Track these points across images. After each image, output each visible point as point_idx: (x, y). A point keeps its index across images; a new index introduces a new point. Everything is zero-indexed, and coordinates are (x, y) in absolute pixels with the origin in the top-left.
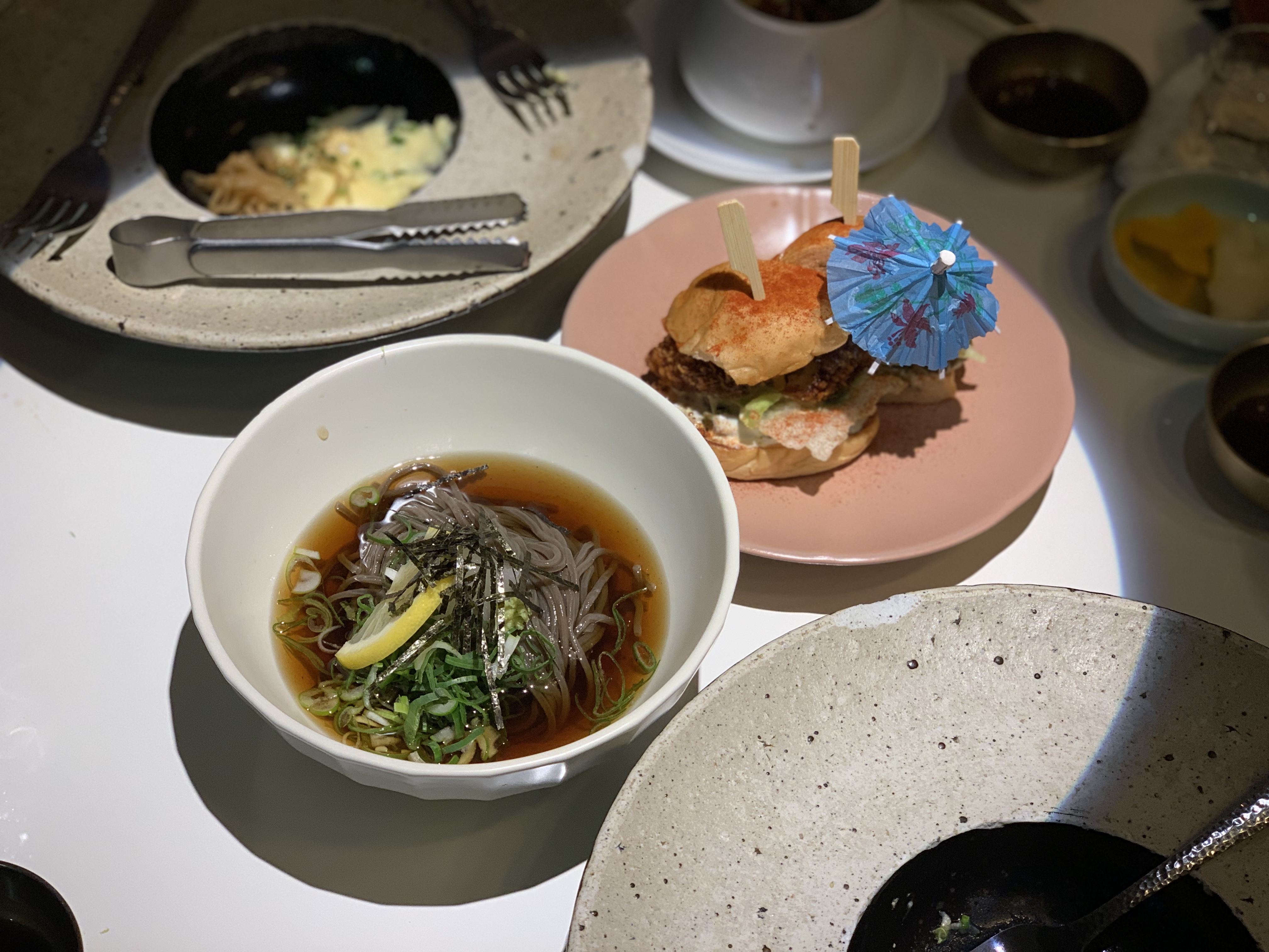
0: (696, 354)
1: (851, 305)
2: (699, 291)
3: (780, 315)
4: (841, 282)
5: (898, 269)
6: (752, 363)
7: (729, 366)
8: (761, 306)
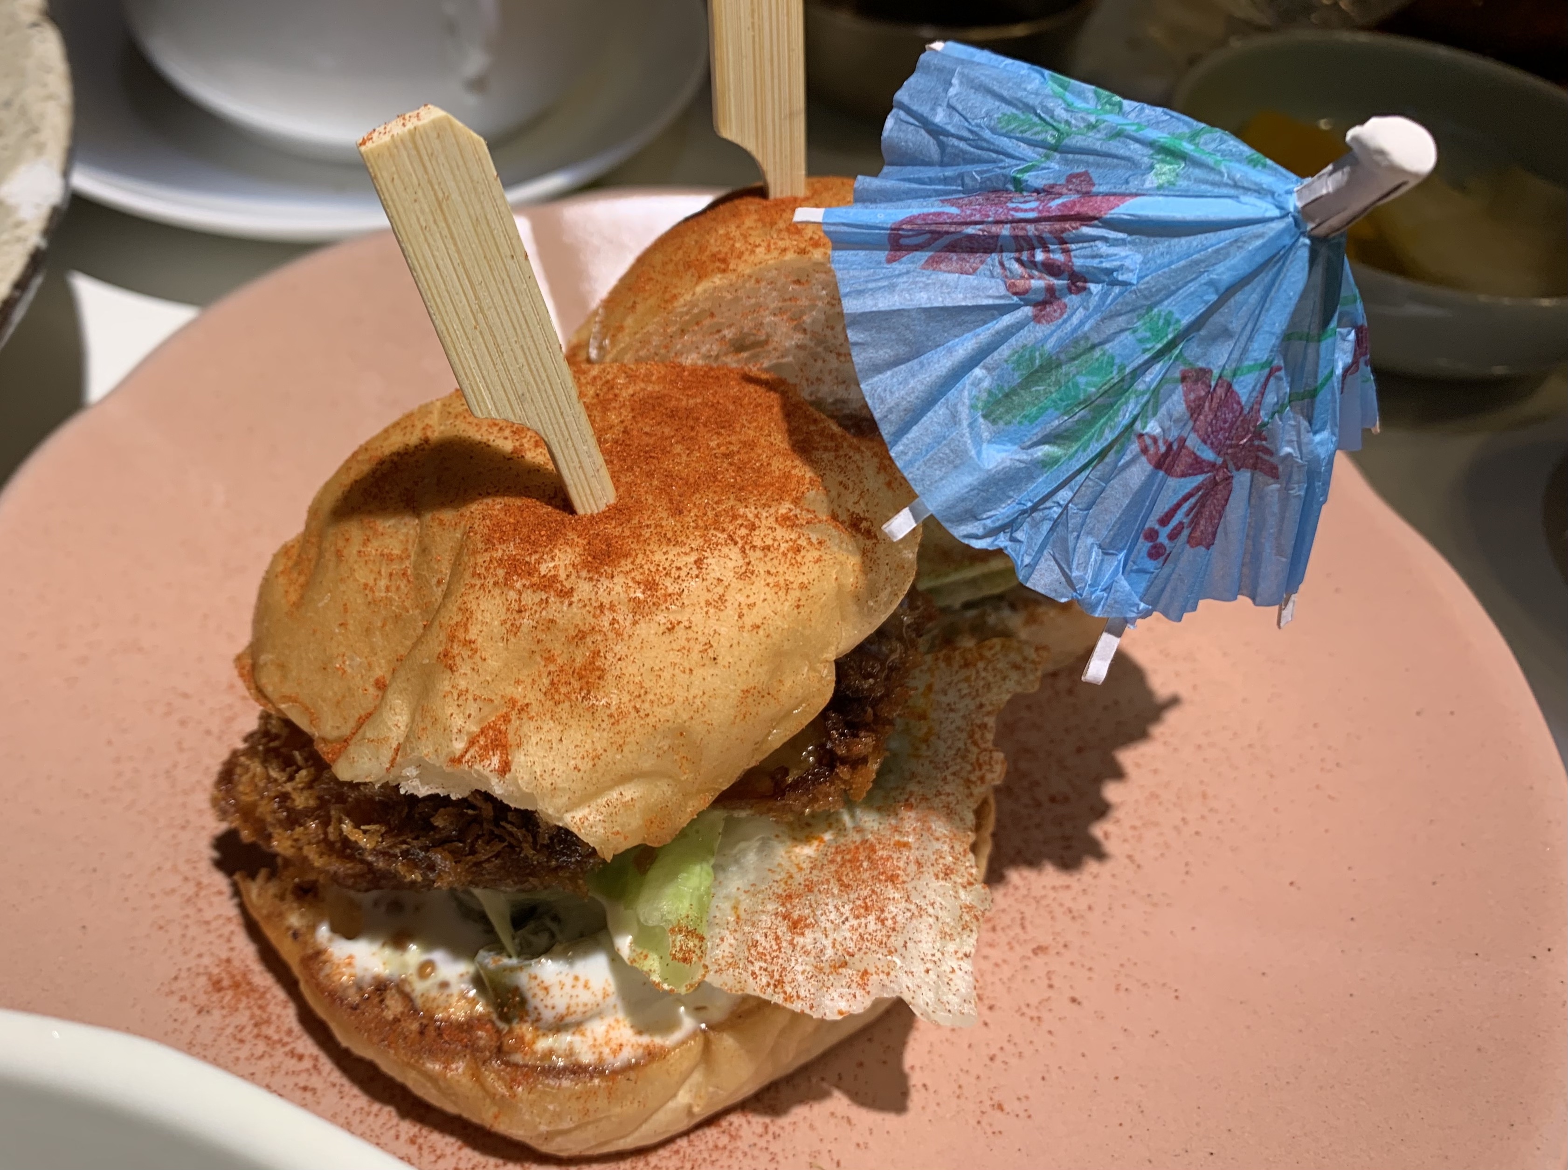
0: (407, 778)
1: (978, 441)
2: (354, 530)
3: (701, 549)
4: (914, 363)
5: (1139, 258)
6: (647, 764)
7: (562, 801)
8: (611, 529)
